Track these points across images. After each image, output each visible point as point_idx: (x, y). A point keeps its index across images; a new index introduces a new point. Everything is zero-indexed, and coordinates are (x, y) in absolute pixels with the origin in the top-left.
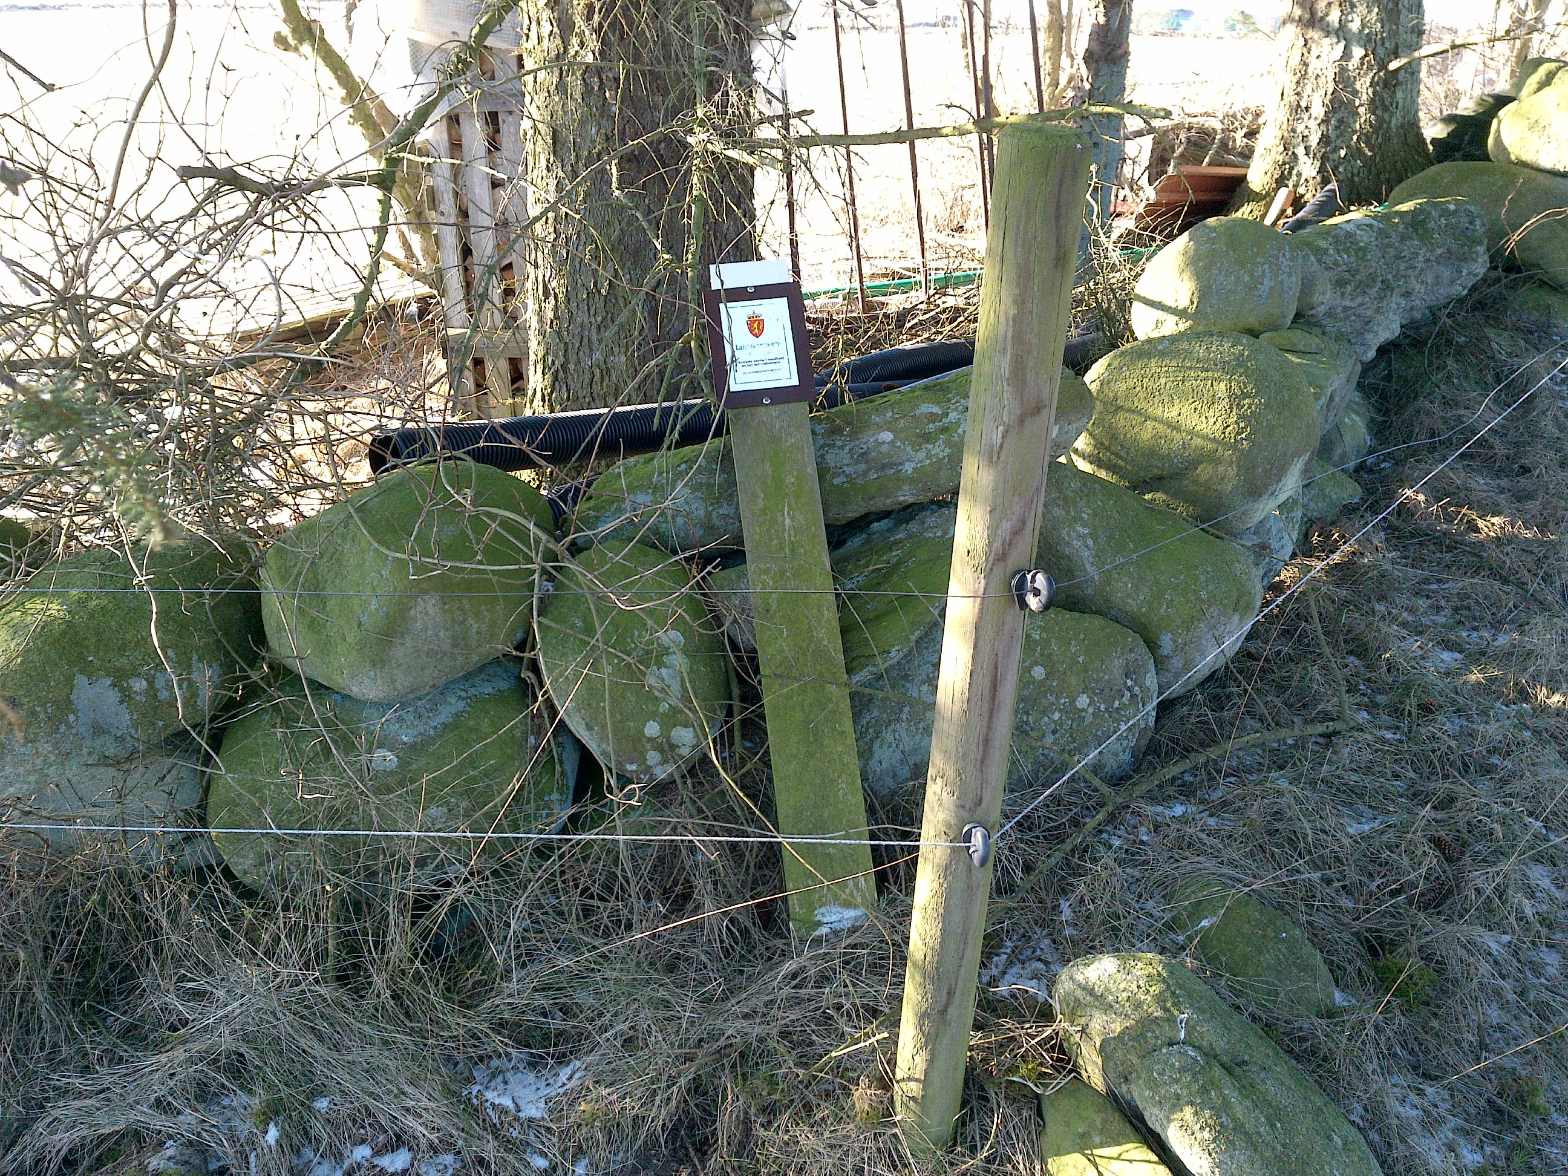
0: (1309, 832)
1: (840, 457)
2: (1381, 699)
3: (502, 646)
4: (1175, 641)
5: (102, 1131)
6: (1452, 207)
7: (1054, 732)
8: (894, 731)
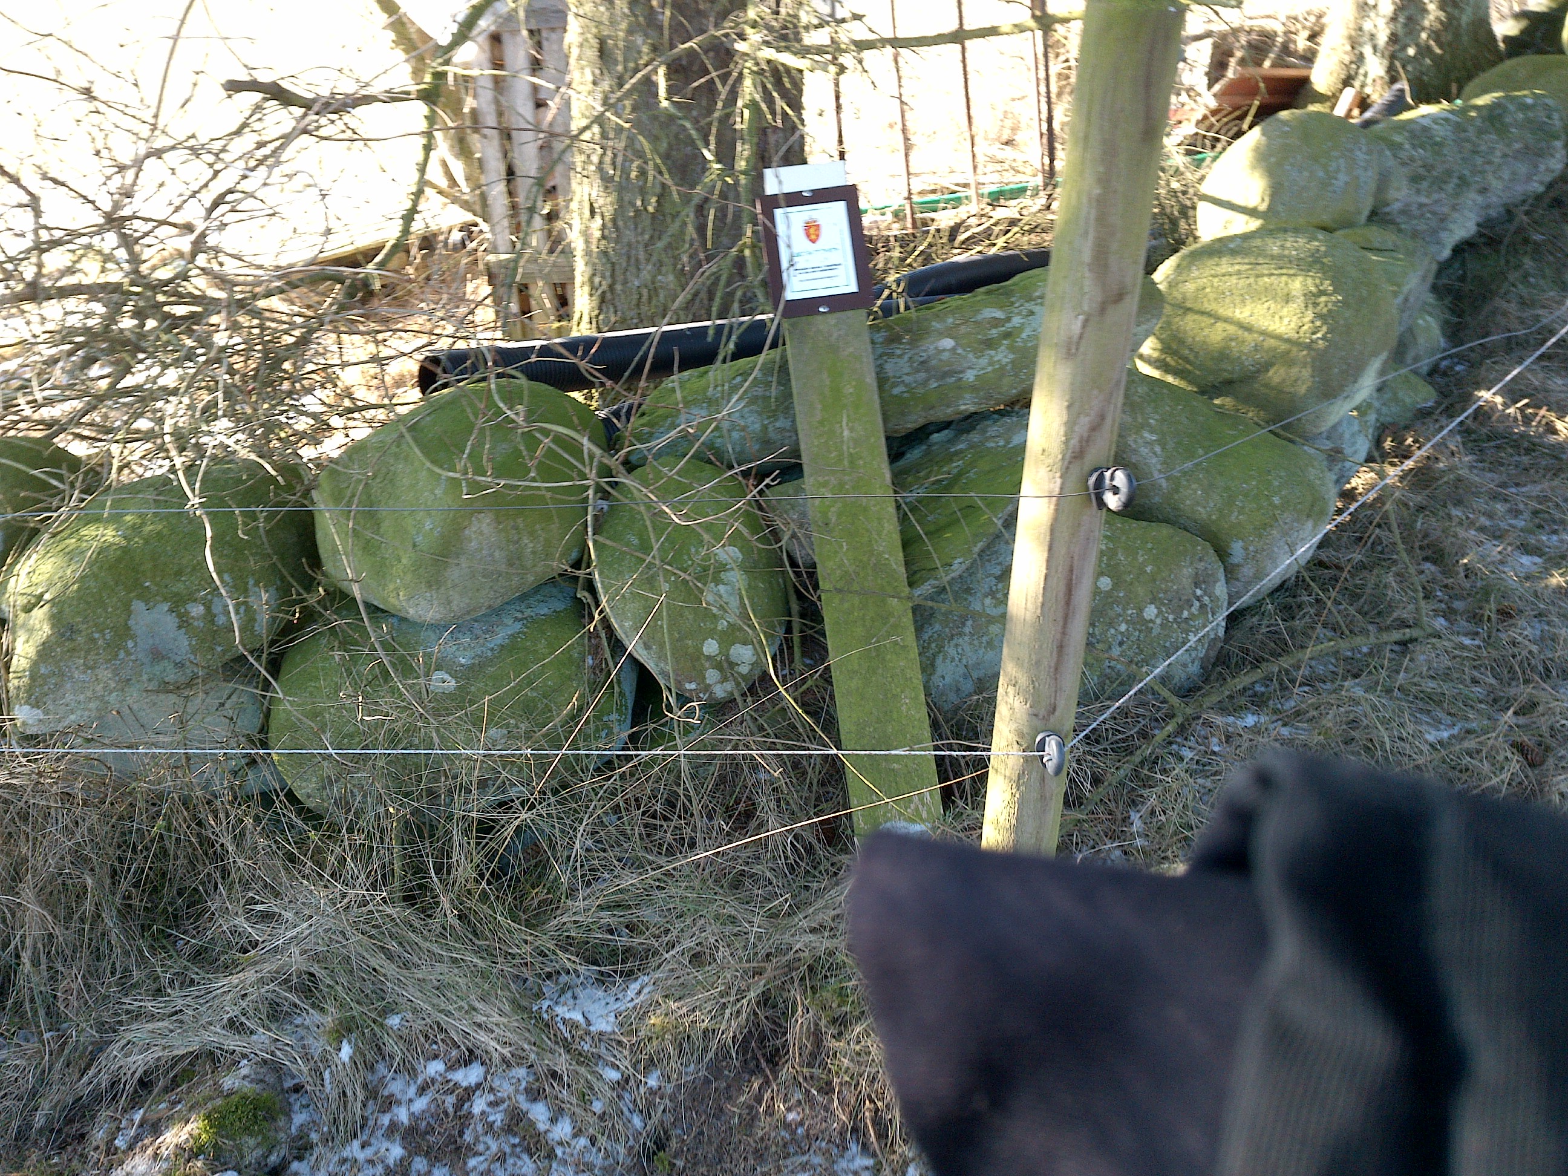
0: (1387, 740)
1: (899, 366)
2: (1458, 605)
3: (560, 564)
4: (1246, 549)
5: (176, 1052)
6: (1529, 101)
7: (1121, 644)
8: (957, 645)
